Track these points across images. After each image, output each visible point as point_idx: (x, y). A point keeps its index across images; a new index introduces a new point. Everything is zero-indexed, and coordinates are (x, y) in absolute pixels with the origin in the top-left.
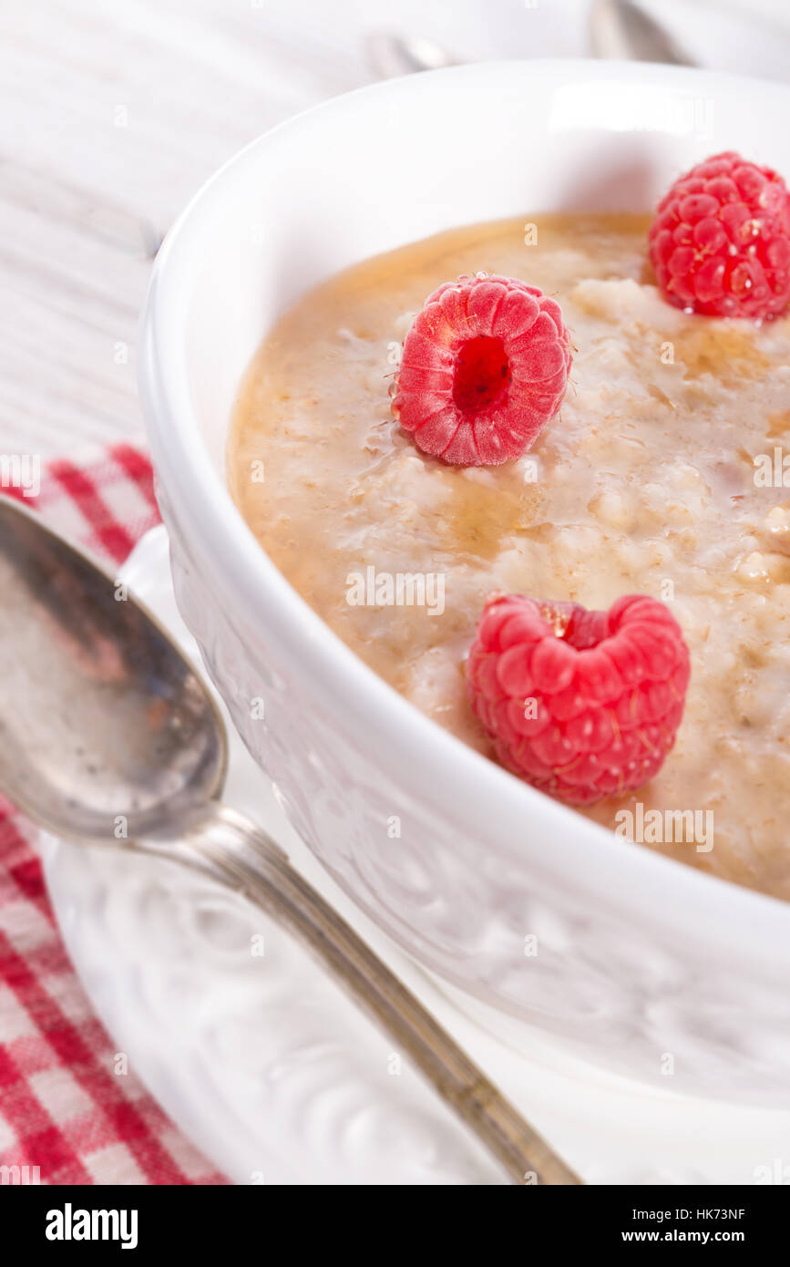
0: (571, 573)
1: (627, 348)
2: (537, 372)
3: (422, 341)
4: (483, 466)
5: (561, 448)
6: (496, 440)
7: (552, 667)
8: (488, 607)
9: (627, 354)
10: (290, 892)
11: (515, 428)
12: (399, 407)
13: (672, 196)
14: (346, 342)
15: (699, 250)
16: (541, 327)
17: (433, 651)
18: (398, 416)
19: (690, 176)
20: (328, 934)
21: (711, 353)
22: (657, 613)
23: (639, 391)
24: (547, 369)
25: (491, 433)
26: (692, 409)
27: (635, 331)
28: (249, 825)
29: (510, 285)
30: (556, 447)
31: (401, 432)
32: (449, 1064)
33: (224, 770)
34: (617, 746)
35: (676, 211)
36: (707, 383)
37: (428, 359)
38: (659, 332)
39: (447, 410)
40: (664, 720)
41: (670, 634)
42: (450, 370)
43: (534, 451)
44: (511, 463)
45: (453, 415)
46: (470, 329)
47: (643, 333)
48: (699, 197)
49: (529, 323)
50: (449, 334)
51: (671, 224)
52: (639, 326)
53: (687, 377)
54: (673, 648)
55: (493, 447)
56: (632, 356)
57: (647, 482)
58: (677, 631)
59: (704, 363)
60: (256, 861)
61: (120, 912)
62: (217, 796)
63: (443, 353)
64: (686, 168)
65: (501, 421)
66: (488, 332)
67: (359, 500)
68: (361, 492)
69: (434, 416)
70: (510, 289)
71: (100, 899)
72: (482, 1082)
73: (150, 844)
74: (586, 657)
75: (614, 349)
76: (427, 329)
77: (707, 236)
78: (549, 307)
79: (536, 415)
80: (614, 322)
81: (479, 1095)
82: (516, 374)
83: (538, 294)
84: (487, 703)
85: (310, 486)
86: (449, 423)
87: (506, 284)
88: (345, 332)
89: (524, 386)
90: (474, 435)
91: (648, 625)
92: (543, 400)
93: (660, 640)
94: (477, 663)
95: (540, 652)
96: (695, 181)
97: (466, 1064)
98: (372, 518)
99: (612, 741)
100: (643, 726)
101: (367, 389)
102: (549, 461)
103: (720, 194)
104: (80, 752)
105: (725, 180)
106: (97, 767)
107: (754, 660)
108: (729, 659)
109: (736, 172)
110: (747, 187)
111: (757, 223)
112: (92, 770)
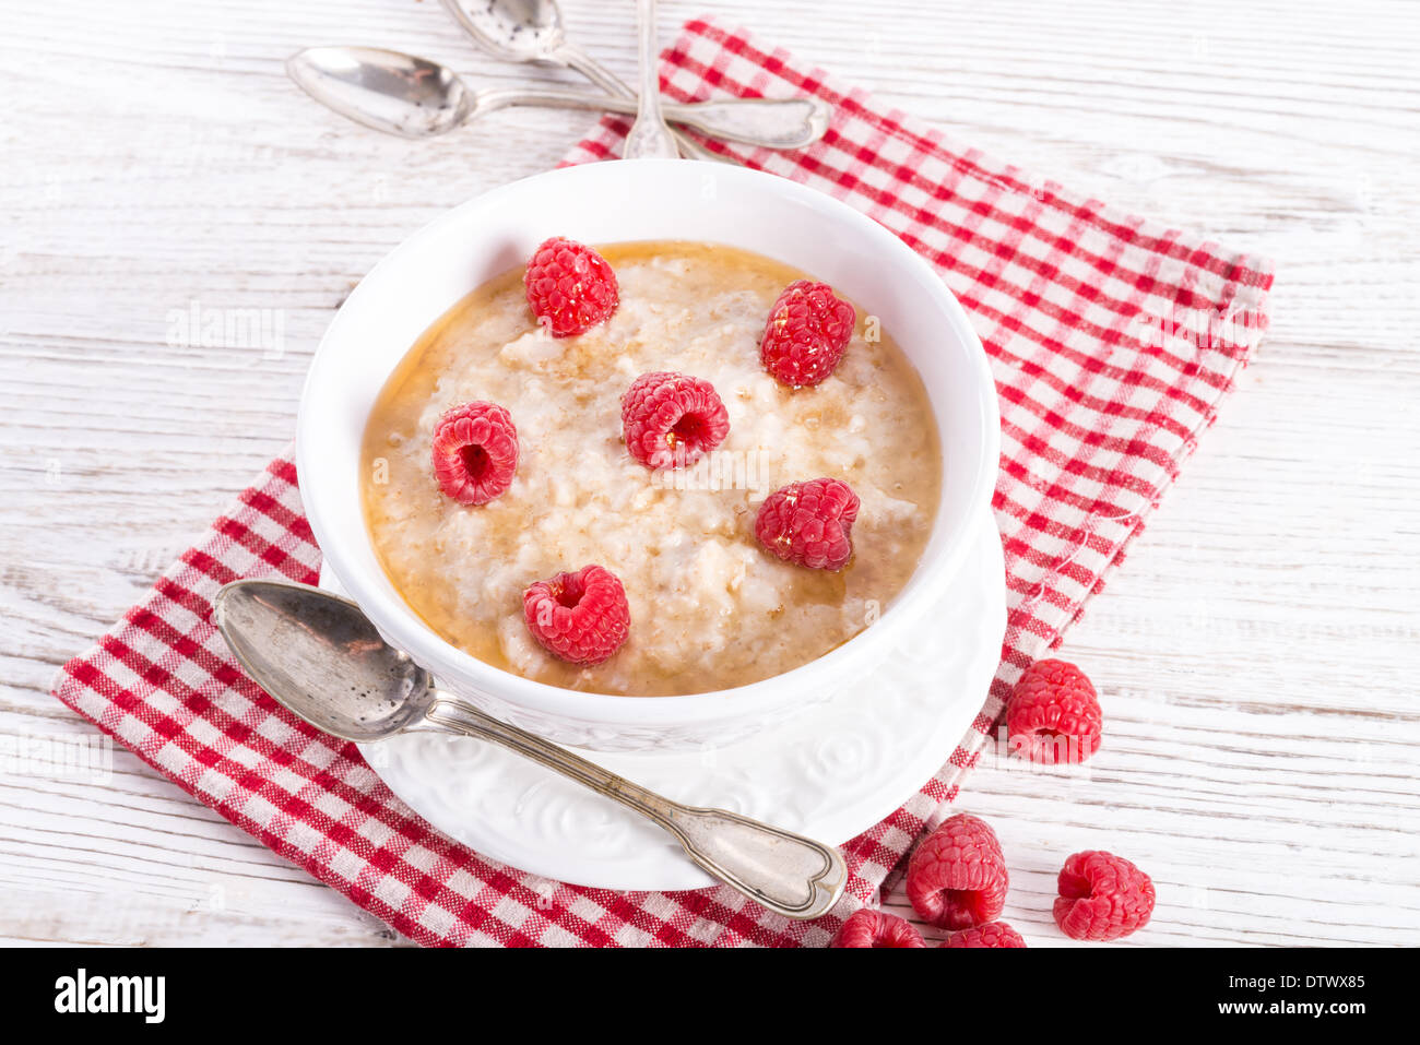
1: (541, 383)
2: (502, 452)
3: (439, 458)
4: (494, 500)
6: (495, 488)
9: (541, 388)
10: (489, 726)
11: (502, 479)
14: (399, 443)
16: (495, 432)
17: (509, 619)
18: (444, 494)
20: (514, 739)
21: (584, 363)
22: (599, 574)
23: (554, 410)
25: (491, 485)
26: (584, 408)
27: (541, 368)
28: (453, 697)
31: (448, 500)
32: (595, 776)
34: (604, 640)
35: (535, 290)
36: (587, 386)
37: (446, 463)
38: (553, 360)
39: (467, 483)
40: (620, 618)
42: (460, 465)
44: (507, 492)
45: (470, 484)
46: (460, 445)
47: (545, 368)
48: (545, 279)
49: (488, 433)
50: (452, 450)
51: (535, 298)
52: (542, 363)
55: (495, 490)
56: (545, 387)
57: (576, 471)
59: (582, 372)
60: (467, 717)
61: (411, 764)
62: (432, 687)
63: (452, 455)
65: (494, 479)
66: (470, 443)
69: (462, 489)
70: (472, 420)
71: (398, 762)
72: (614, 777)
73: (410, 727)
74: (576, 610)
75: (534, 386)
77: (557, 301)
78: (494, 418)
80: (529, 368)
81: (614, 785)
82: (492, 457)
85: (417, 547)
86: (471, 489)
88: (395, 435)
89: (498, 461)
90: (484, 490)
97: (603, 773)
99: (601, 639)
100: (612, 626)
103: (554, 275)
104: (353, 689)
105: (555, 265)
106: (366, 693)
107: (655, 552)
108: (644, 557)
109: (557, 257)
110: (566, 264)
111: (579, 285)
112: (364, 695)
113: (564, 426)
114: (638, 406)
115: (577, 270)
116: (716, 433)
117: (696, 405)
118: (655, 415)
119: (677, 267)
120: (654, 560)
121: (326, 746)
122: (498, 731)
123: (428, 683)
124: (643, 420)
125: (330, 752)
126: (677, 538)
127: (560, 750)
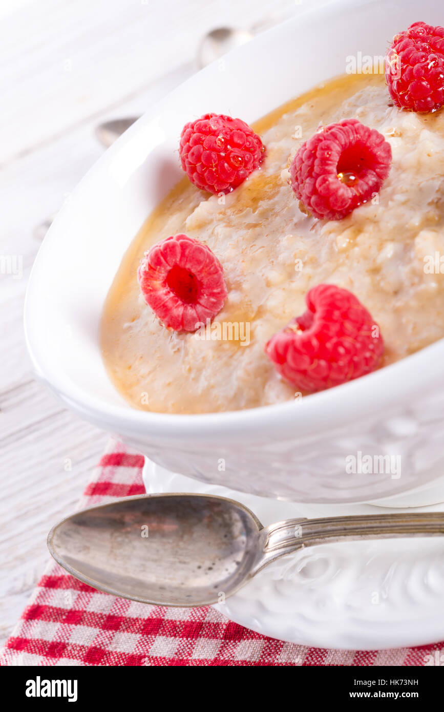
0: (284, 312)
1: (224, 224)
2: (199, 262)
3: (151, 296)
4: (219, 313)
5: (238, 279)
6: (213, 300)
7: (307, 344)
8: (266, 351)
9: (226, 226)
10: (320, 528)
11: (213, 288)
12: (169, 326)
13: (183, 161)
14: (130, 328)
15: (212, 167)
16: (184, 247)
17: (267, 387)
18: (172, 329)
19: (182, 147)
20: (347, 527)
21: (254, 195)
22: (322, 289)
23: (243, 232)
24: (201, 258)
25: (208, 299)
26: (267, 219)
27: (221, 216)
28: (282, 523)
29: (159, 245)
30: (237, 281)
31: (180, 333)
33: (254, 516)
34: (358, 345)
35: (190, 163)
36: (263, 205)
37: (160, 299)
38: (229, 208)
39: (186, 308)
40: (363, 320)
41: (332, 291)
42: (172, 295)
43: (230, 290)
44: (226, 303)
45: (189, 308)
46: (162, 274)
47: (224, 214)
48: (192, 151)
49: (178, 250)
50: (158, 283)
51: (193, 170)
52: (221, 213)
53: (254, 212)
54: (339, 294)
55: (214, 303)
56: (229, 224)
57: (278, 257)
58: (335, 287)
59: (255, 200)
60: (297, 530)
61: (271, 602)
62: (261, 527)
63: (163, 292)
64: (178, 146)
65: (207, 291)
66: (169, 268)
67: (190, 370)
68: (188, 367)
69: (183, 315)
70: (160, 246)
71: (261, 606)
73: (255, 569)
74: (314, 328)
75: (221, 229)
76: (149, 291)
77: (209, 158)
78: (179, 238)
79: (216, 276)
80: (211, 221)
82: (193, 271)
83: (172, 238)
84: (301, 381)
86: (191, 312)
87: (157, 246)
88: (126, 325)
89: (201, 272)
90: (203, 306)
91: (323, 296)
92: (212, 269)
93: (332, 295)
94: (283, 372)
95: (298, 344)
96: (185, 147)
98: (200, 370)
99: (354, 346)
100: (359, 329)
101: (154, 334)
102: (238, 287)
103: (198, 142)
104: (199, 567)
105: (194, 136)
106: (211, 566)
107: (375, 271)
108: (367, 280)
109: (195, 129)
110: (204, 129)
111: (220, 137)
112: (210, 569)
113: (257, 237)
114: (301, 169)
115: (214, 128)
116: (380, 153)
117: (349, 136)
118: (317, 162)
119: (303, 110)
120: (378, 278)
121: (210, 638)
122: (329, 528)
123: (258, 528)
124: (310, 175)
125: (214, 641)
126: (390, 250)
127: (393, 516)
